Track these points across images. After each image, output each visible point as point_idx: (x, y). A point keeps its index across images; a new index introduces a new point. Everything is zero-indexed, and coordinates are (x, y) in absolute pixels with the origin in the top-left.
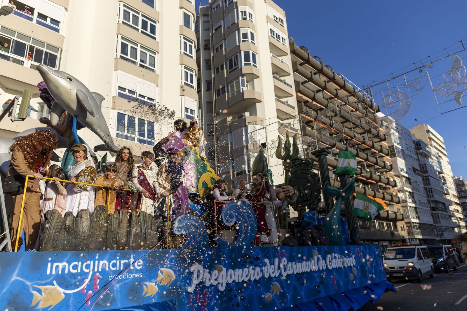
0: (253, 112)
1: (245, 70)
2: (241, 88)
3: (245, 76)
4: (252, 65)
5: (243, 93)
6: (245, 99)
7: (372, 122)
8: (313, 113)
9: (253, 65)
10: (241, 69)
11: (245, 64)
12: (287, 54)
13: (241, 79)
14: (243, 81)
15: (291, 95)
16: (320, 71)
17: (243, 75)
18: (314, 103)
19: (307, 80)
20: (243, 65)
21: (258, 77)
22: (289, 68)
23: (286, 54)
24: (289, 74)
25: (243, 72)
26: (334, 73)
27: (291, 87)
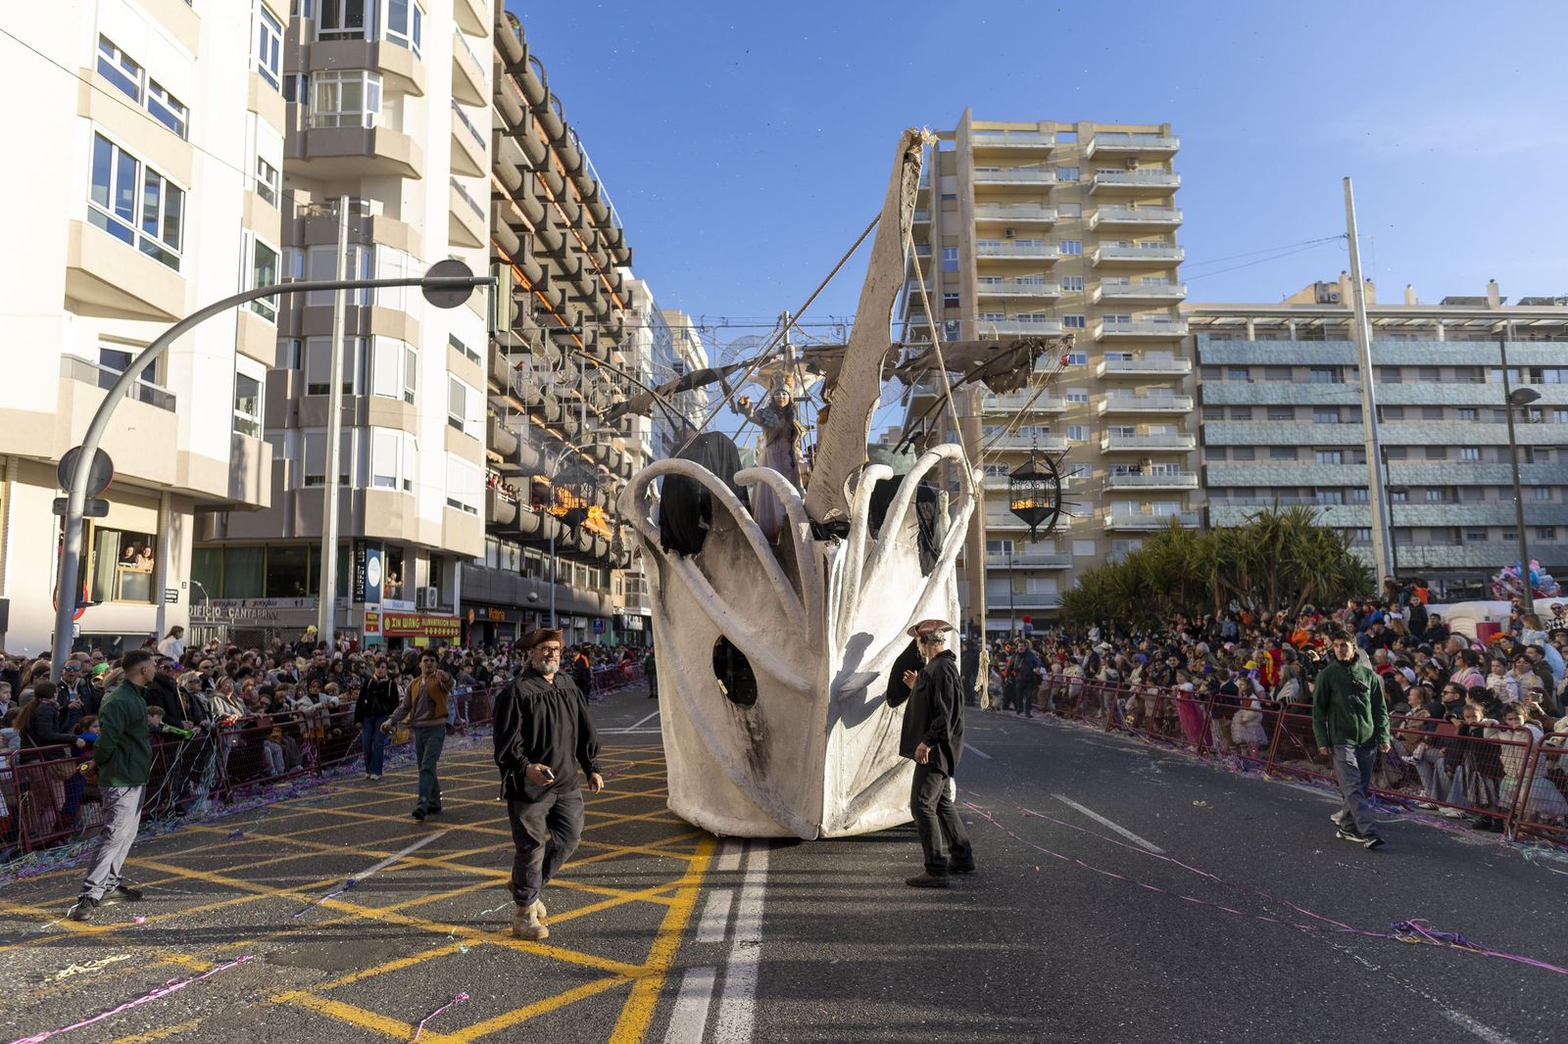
0: (393, 207)
1: (389, 56)
2: (366, 112)
3: (382, 74)
4: (410, 48)
5: (372, 133)
6: (377, 156)
7: (610, 290)
8: (512, 240)
9: (414, 50)
10: (375, 47)
11: (391, 38)
12: (486, 35)
13: (366, 78)
14: (373, 89)
15: (478, 173)
16: (539, 111)
17: (376, 71)
18: (515, 208)
19: (508, 129)
20: (383, 37)
21: (419, 94)
22: (485, 86)
23: (482, 34)
24: (480, 103)
25: (381, 64)
26: (565, 125)
27: (483, 146)
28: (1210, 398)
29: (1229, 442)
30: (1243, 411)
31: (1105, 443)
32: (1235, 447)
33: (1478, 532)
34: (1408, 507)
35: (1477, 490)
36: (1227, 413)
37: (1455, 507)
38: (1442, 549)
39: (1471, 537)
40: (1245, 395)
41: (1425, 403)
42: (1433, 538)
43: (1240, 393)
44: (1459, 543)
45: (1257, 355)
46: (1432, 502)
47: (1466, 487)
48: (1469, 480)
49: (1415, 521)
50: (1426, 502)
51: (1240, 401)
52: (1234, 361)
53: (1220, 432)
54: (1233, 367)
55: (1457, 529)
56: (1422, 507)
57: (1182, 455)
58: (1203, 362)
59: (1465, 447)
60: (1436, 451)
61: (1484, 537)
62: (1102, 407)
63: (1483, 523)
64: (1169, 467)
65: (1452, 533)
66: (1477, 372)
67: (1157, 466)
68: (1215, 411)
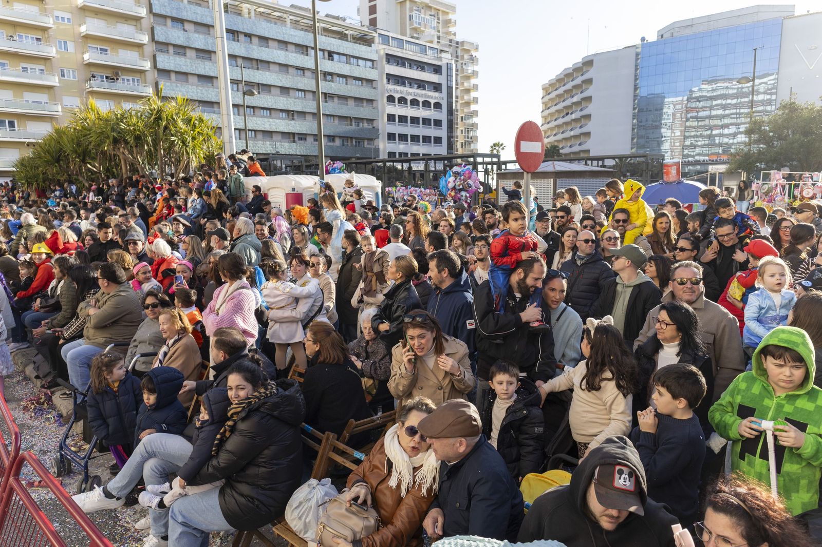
28: (160, 37)
29: (172, 68)
30: (181, 49)
31: (86, 57)
32: (177, 73)
33: (303, 137)
34: (271, 120)
35: (302, 114)
36: (171, 49)
37: (293, 122)
38: (286, 144)
39: (301, 139)
40: (182, 39)
41: (280, 62)
42: (282, 138)
43: (179, 38)
44: (294, 142)
45: (189, 13)
46: (282, 119)
47: (298, 112)
48: (299, 109)
49: (274, 129)
50: (279, 118)
51: (179, 42)
52: (174, 15)
53: (167, 61)
54: (175, 20)
55: (294, 134)
56: (277, 121)
57: (142, 72)
58: (154, 11)
59: (298, 90)
60: (285, 90)
61: (305, 139)
62: (83, 29)
63: (305, 132)
64: (133, 80)
65: (290, 136)
66: (305, 49)
67: (126, 78)
68: (163, 46)
